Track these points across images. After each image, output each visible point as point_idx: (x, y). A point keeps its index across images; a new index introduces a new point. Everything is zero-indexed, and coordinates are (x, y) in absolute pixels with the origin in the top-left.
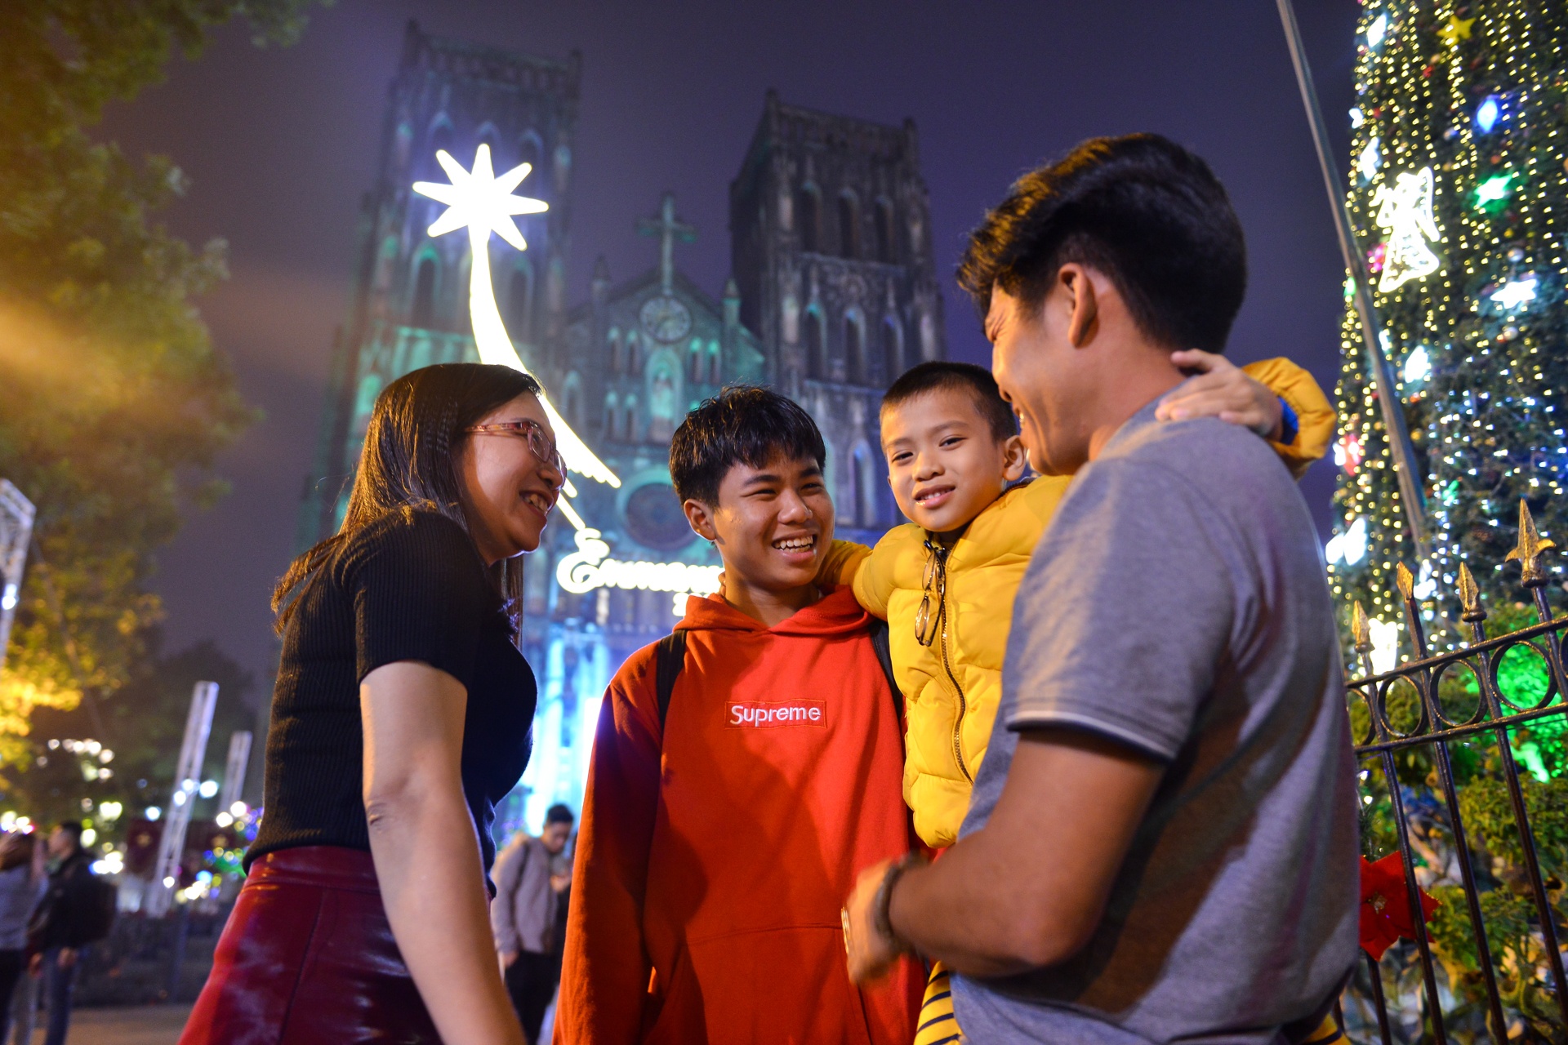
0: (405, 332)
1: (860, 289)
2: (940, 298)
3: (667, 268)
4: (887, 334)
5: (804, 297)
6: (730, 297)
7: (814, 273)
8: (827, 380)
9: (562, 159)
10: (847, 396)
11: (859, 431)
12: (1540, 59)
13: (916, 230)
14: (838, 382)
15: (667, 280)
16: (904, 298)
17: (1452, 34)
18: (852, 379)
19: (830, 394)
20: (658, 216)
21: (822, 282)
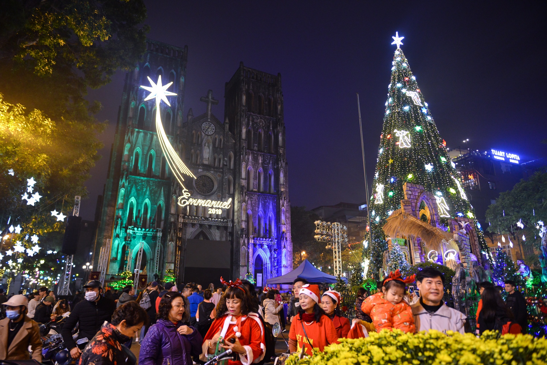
0: (137, 130)
1: (263, 124)
2: (284, 127)
3: (209, 113)
4: (269, 137)
5: (248, 125)
6: (226, 123)
7: (251, 119)
8: (252, 150)
9: (182, 80)
10: (258, 155)
11: (260, 165)
12: (400, 173)
13: (279, 107)
14: (255, 151)
15: (209, 117)
16: (275, 127)
17: (391, 161)
18: (259, 150)
19: (253, 154)
20: (208, 97)
21: (253, 121)
